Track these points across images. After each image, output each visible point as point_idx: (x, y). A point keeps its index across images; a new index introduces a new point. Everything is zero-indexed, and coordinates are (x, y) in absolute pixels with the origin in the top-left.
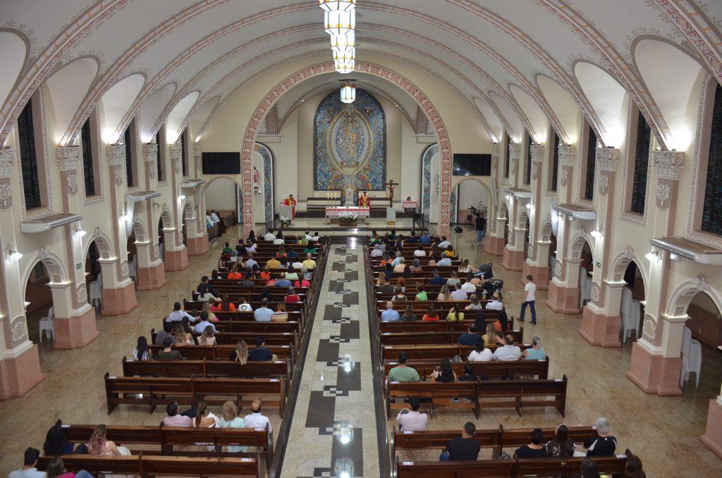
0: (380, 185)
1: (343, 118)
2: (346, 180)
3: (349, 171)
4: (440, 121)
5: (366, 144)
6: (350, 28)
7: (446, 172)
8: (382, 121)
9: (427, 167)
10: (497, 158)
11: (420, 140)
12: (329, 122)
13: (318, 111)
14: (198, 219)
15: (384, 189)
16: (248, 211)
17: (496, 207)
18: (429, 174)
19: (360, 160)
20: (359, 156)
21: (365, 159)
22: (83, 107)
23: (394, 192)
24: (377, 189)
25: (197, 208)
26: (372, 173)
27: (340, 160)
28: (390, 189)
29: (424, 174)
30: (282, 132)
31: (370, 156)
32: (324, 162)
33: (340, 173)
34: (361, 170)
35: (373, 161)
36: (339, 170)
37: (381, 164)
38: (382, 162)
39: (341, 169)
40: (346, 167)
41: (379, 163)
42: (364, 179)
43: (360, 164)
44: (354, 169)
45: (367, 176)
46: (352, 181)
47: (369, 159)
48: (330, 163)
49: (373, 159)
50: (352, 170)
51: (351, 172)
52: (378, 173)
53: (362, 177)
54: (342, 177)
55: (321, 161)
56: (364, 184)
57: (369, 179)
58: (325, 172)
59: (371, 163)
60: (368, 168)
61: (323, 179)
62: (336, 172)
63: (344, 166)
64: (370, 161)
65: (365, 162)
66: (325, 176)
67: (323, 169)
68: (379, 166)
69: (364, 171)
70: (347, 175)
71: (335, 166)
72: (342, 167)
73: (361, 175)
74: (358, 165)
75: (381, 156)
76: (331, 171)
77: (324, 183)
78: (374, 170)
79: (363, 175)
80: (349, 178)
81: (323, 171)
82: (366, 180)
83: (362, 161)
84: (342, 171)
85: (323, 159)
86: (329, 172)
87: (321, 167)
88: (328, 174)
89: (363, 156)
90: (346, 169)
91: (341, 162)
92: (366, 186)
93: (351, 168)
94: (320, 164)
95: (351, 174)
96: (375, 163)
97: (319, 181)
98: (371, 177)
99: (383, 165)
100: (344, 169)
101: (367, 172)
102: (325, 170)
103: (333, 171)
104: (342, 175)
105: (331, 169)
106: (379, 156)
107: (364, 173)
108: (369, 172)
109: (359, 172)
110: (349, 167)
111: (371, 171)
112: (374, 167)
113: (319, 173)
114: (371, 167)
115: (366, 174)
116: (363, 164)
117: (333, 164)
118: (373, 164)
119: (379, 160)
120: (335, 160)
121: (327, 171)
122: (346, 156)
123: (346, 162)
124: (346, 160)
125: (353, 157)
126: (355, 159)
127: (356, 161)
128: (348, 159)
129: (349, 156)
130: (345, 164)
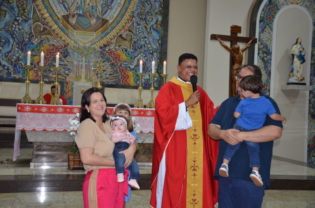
2: (75, 60)
9: (264, 36)
18: (269, 53)
19: (111, 15)
20: (108, 7)
21: (121, 15)
26: (136, 47)
27: (60, 12)
31: (132, 10)
32: (19, 10)
33: (62, 42)
34: (111, 39)
35: (139, 22)
36: (58, 33)
37: (157, 28)
38: (158, 25)
39: (63, 34)
40: (75, 29)
41: (151, 27)
42: (117, 61)
43: (110, 24)
44: (96, 36)
45: (126, 54)
46: (89, 63)
47: (131, 14)
48: (36, 14)
49: (139, 17)
50: (89, 36)
51: (88, 42)
52: (150, 48)
53: (114, 54)
54: (65, 51)
55: (12, 8)
56: (118, 73)
57: (130, 61)
58: (22, 35)
59: (135, 25)
60: (127, 35)
61: (16, 52)
62: (50, 38)
63: (70, 27)
64: (134, 21)
65: (121, 21)
66: (20, 45)
67: (15, 28)
68: (152, 32)
69: (118, 42)
70: (79, 48)
71: (49, 24)
72: (67, 28)
73: (110, 49)
74: (104, 26)
75: (159, 11)
76: (37, 34)
77: (18, 64)
78: (141, 41)
79: (117, 51)
80: (83, 56)
81: (15, 32)
82: (121, 63)
83: (114, 18)
84: (67, 38)
85: (17, 2)
86: (31, 36)
87: (10, 21)
88: (30, 40)
89: (117, 8)
90: (75, 34)
91: (63, 16)
92: (120, 76)
93: (87, 32)
94: (9, 13)
95: (89, 47)
96: (144, 26)
97: (3, 57)
98: (133, 58)
99: (162, 32)
100: (72, 34)
101: (125, 46)
102: (22, 30)
103: (43, 37)
104: (65, 47)
105: (38, 31)
106: (154, 12)
107: (118, 47)
108: (130, 47)
109: (106, 43)
110: (83, 31)
111: (133, 44)
112: (141, 34)
113: (3, 36)
114: (133, 34)
115: (123, 50)
116: (116, 26)
117: (43, 17)
118: (138, 27)
119: (152, 20)
120: (49, 8)
121: (26, 33)
122: (78, 3)
123: (78, 17)
124: (76, 12)
125: (93, 7)
126: (99, 11)
127: (100, 16)
128: (81, 11)
129: (84, 4)
130: (74, 22)
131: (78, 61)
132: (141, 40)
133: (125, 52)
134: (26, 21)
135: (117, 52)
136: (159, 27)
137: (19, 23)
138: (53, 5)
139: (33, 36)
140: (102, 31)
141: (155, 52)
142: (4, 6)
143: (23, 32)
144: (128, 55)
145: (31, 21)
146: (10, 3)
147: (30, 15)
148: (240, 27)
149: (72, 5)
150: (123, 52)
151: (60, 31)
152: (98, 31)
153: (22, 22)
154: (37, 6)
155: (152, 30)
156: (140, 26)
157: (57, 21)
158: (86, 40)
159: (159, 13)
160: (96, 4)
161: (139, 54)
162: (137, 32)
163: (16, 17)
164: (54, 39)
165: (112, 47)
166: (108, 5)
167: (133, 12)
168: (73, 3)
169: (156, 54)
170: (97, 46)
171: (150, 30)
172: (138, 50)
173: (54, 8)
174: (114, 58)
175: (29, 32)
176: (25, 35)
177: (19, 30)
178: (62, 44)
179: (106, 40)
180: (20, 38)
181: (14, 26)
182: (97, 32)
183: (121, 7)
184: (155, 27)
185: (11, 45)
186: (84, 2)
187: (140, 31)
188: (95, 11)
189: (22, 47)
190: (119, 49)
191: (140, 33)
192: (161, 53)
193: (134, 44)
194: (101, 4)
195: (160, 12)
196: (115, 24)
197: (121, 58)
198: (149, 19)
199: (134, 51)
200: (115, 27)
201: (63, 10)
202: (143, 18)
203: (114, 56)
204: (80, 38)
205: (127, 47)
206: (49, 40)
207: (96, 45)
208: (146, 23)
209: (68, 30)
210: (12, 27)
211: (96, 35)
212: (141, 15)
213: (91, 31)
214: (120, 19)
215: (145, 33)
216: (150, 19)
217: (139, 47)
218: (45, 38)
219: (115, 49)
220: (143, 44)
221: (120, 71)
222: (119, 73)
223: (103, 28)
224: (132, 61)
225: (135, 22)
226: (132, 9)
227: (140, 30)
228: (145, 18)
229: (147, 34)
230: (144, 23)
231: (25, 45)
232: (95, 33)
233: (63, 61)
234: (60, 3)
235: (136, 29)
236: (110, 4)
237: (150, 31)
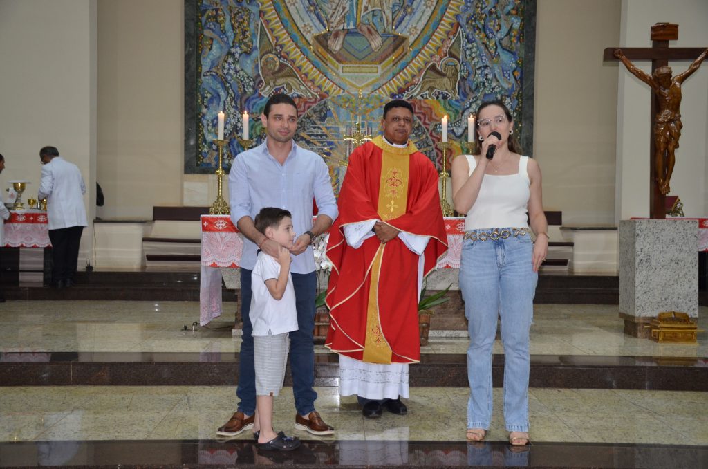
2: (342, 123)
3: (357, 84)
20: (405, 10)
21: (433, 24)
26: (466, 89)
31: (455, 11)
32: (235, 34)
33: (315, 90)
34: (413, 76)
35: (472, 34)
36: (308, 73)
37: (511, 45)
38: (513, 39)
39: (318, 72)
40: (339, 61)
41: (497, 43)
42: (427, 121)
43: (410, 44)
44: (382, 72)
45: (445, 104)
46: (370, 128)
47: (454, 21)
48: (265, 38)
49: (471, 24)
50: (368, 74)
51: (367, 86)
52: (496, 90)
53: (421, 107)
54: (322, 106)
55: (224, 32)
56: (428, 145)
57: (455, 119)
58: (242, 81)
59: (462, 42)
60: (446, 64)
61: (231, 116)
62: (293, 83)
63: (331, 58)
64: (459, 33)
65: (433, 37)
66: (238, 102)
67: (229, 69)
68: (501, 54)
69: (427, 82)
70: (349, 100)
71: (290, 56)
72: (325, 61)
73: (411, 97)
74: (398, 51)
75: (513, 9)
76: (268, 77)
77: (235, 138)
78: (477, 76)
79: (426, 100)
80: (357, 115)
81: (229, 78)
82: (436, 125)
83: (419, 32)
84: (325, 81)
85: (231, 19)
86: (258, 83)
87: (219, 58)
88: (255, 91)
89: (425, 10)
90: (341, 71)
91: (317, 38)
92: (435, 151)
93: (364, 65)
94: (218, 42)
95: (369, 95)
96: (483, 43)
97: (210, 127)
98: (461, 111)
99: (522, 53)
100: (335, 72)
101: (441, 87)
102: (241, 73)
103: (280, 82)
104: (321, 99)
105: (271, 71)
106: (502, 10)
107: (427, 92)
108: (454, 89)
109: (402, 85)
110: (356, 63)
111: (459, 83)
112: (476, 60)
113: (208, 88)
114: (459, 61)
115: (437, 97)
116: (423, 48)
117: (279, 43)
118: (469, 46)
119: (500, 29)
120: (290, 24)
121: (248, 77)
122: (344, 9)
123: (345, 35)
124: (341, 27)
125: (375, 13)
126: (387, 20)
127: (389, 29)
128: (351, 23)
129: (357, 8)
130: (338, 48)
131: (347, 126)
132: (476, 73)
133: (442, 101)
134: (248, 54)
135: (425, 103)
136: (515, 41)
137: (235, 59)
138: (296, 17)
139: (261, 81)
140: (393, 61)
141: (508, 96)
142: (210, 28)
143: (243, 77)
144: (448, 107)
145: (257, 54)
146: (219, 23)
147: (254, 41)
148: (676, 27)
149: (334, 13)
150: (440, 102)
151: (312, 69)
152: (386, 61)
153: (242, 57)
154: (268, 22)
155: (499, 50)
156: (473, 43)
157: (305, 49)
158: (363, 83)
159: (514, 12)
160: (382, 5)
161: (473, 102)
162: (468, 57)
163: (231, 48)
164: (299, 85)
165: (416, 92)
166: (405, 5)
167: (457, 16)
168: (335, 9)
169: (510, 101)
170: (385, 92)
171: (496, 49)
172: (471, 96)
173: (300, 24)
174: (420, 115)
175: (255, 75)
176: (247, 81)
177: (237, 72)
178: (316, 94)
179: (403, 79)
180: (238, 87)
181: (227, 66)
182: (384, 63)
183: (433, 8)
184: (505, 42)
185: (222, 103)
186: (357, 4)
187: (473, 55)
188: (379, 20)
189: (241, 106)
190: (430, 96)
191: (474, 58)
192: (521, 99)
193: (462, 83)
194: (391, 6)
195: (517, 10)
196: (421, 45)
197: (435, 115)
198: (492, 27)
199: (462, 97)
200: (421, 50)
201: (315, 25)
202: (480, 27)
203: (420, 111)
204: (351, 79)
205: (447, 90)
206: (292, 88)
207: (384, 90)
208: (487, 37)
209: (327, 65)
210: (224, 68)
211: (382, 69)
212: (475, 19)
213: (373, 62)
214: (431, 32)
215: (484, 58)
216: (494, 26)
217: (473, 88)
218: (284, 84)
219: (422, 96)
220: (481, 82)
221: (434, 142)
222: (430, 146)
223: (397, 55)
224: (457, 119)
225: (463, 35)
226: (456, 9)
227: (475, 53)
228: (484, 26)
229: (489, 60)
230: (481, 36)
231: (247, 100)
232: (379, 67)
233: (319, 128)
234: (311, 11)
235: (465, 51)
236: (409, 4)
237: (495, 52)
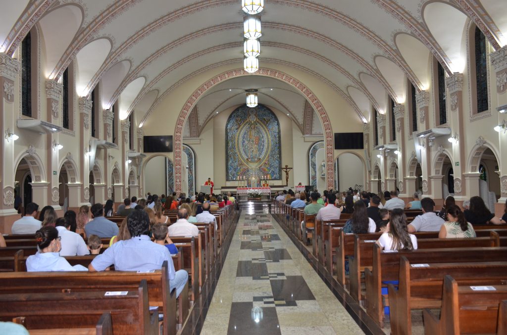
0: (277, 176)
1: (247, 126)
3: (253, 166)
4: (323, 109)
5: (266, 146)
6: (260, 5)
7: (329, 147)
8: (277, 127)
9: (313, 159)
10: (368, 135)
11: (307, 139)
12: (237, 129)
13: (229, 121)
14: (139, 187)
15: (280, 178)
16: (178, 181)
17: (370, 172)
18: (315, 165)
20: (260, 154)
21: (265, 156)
22: (68, 52)
23: (289, 174)
24: (275, 179)
25: (138, 177)
27: (245, 157)
28: (286, 172)
29: (311, 165)
30: (202, 136)
38: (278, 158)
40: (250, 163)
48: (238, 159)
60: (267, 162)
61: (233, 172)
64: (269, 157)
65: (265, 158)
69: (264, 165)
70: (252, 169)
71: (242, 162)
77: (234, 175)
82: (266, 172)
84: (248, 166)
88: (237, 168)
89: (264, 154)
91: (247, 159)
97: (230, 174)
98: (270, 170)
101: (267, 166)
102: (235, 165)
104: (248, 169)
105: (239, 165)
109: (260, 166)
110: (253, 163)
112: (272, 162)
113: (229, 168)
122: (251, 154)
124: (250, 157)
127: (258, 157)
128: (252, 156)
129: (253, 154)
130: (250, 160)
134: (236, 162)
138: (243, 156)
142: (229, 158)
151: (246, 164)
152: (258, 162)
157: (245, 161)
163: (233, 161)
164: (244, 167)
165: (263, 167)
168: (249, 154)
188: (256, 156)
190: (265, 168)
195: (278, 154)
196: (263, 160)
198: (274, 156)
203: (263, 170)
207: (257, 167)
210: (232, 164)
221: (266, 175)
226: (269, 154)
233: (247, 173)
234: (246, 155)
235: (270, 160)
237: (275, 160)
